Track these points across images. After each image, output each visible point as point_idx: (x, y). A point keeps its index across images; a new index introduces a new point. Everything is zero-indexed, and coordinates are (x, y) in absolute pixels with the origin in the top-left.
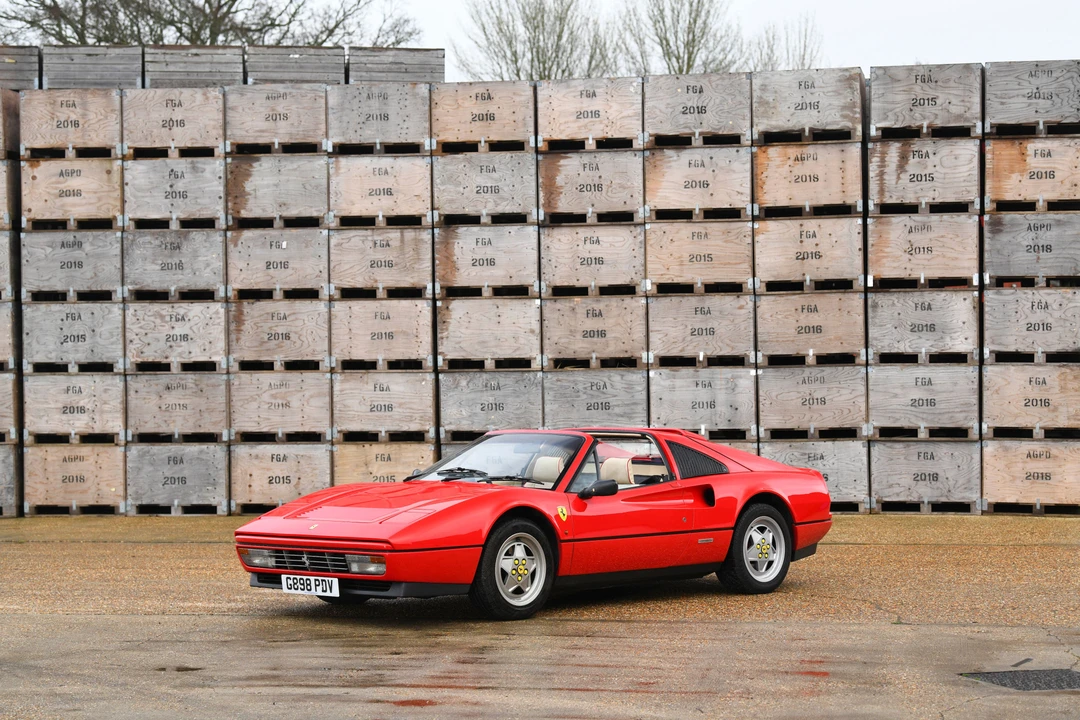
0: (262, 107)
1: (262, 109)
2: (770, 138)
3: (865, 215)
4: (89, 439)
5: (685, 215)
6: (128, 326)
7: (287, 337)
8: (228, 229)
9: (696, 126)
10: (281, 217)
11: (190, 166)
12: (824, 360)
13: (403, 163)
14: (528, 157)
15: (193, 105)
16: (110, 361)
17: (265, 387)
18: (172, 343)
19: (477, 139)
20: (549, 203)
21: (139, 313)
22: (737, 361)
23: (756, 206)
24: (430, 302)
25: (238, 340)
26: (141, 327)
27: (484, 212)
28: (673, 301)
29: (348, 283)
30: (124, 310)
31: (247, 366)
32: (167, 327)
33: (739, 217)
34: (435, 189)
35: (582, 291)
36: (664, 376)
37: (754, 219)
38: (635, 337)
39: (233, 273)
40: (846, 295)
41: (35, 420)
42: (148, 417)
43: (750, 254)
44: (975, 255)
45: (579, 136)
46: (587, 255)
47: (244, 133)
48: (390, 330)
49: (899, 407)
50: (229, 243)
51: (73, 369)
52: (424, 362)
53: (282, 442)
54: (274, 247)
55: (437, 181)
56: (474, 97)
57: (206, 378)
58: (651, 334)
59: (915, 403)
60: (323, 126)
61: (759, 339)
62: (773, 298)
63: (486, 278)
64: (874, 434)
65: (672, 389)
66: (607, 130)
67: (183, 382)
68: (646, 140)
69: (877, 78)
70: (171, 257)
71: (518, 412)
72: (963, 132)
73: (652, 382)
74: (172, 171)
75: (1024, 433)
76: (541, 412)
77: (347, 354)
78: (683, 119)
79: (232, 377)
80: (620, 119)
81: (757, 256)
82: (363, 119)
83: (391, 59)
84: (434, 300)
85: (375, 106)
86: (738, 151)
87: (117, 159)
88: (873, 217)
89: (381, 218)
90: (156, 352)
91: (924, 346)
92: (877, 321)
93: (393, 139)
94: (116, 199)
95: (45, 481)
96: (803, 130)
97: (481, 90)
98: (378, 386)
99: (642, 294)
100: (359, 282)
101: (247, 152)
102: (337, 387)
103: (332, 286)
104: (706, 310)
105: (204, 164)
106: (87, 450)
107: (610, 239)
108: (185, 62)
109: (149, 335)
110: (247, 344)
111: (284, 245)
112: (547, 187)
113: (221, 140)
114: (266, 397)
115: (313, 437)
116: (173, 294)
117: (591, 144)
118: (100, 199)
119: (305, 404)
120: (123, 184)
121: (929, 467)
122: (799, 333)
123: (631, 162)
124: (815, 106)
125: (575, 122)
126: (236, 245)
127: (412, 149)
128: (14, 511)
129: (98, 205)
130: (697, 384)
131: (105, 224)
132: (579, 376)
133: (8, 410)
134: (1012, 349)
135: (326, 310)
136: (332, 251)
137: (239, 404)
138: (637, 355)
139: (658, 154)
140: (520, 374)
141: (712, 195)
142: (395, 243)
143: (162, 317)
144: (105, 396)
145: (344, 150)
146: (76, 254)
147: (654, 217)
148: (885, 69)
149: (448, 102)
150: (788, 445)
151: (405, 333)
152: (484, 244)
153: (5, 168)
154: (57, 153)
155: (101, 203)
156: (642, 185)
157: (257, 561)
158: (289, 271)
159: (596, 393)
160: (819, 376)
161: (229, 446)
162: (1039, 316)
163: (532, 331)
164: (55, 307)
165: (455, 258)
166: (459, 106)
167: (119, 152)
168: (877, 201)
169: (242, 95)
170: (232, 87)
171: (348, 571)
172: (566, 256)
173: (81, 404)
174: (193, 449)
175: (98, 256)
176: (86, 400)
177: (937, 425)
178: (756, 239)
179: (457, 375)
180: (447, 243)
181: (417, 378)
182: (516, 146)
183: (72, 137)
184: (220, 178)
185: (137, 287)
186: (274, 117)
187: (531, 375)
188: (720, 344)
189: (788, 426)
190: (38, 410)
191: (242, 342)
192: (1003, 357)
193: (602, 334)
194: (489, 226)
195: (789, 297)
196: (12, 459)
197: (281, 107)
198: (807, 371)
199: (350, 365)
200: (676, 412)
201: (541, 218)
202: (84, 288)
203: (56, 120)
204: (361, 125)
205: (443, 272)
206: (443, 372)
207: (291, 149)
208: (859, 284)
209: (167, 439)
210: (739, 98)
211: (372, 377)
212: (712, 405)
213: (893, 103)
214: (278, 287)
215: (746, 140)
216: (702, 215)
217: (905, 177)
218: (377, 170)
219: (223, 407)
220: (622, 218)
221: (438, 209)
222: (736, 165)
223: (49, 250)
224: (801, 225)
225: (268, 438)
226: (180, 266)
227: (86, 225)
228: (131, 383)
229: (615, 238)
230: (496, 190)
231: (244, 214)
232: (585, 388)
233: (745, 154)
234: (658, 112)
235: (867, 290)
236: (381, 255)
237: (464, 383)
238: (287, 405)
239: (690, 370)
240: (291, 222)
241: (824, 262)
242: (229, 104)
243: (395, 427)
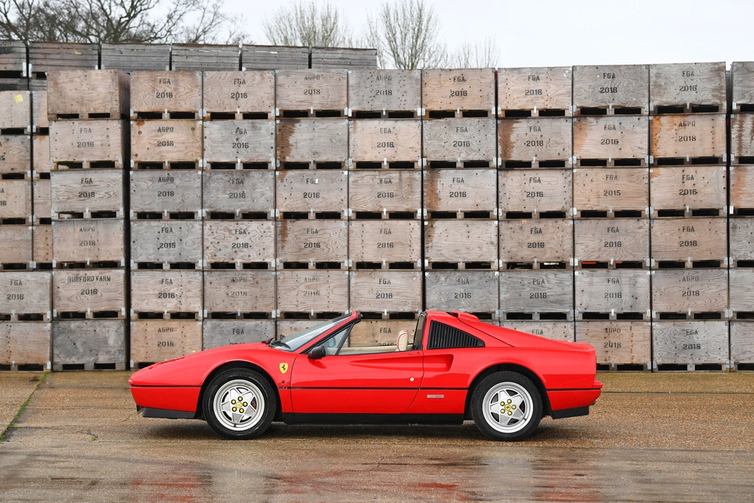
0: (302, 85)
1: (302, 86)
2: (662, 110)
3: (728, 164)
4: (176, 316)
5: (601, 163)
6: (205, 237)
7: (318, 245)
8: (277, 169)
9: (610, 102)
10: (314, 162)
11: (251, 125)
12: (698, 265)
13: (402, 125)
14: (491, 122)
15: (253, 83)
16: (193, 261)
17: (302, 280)
18: (237, 249)
19: (455, 109)
20: (505, 154)
21: (213, 228)
22: (637, 265)
23: (652, 157)
24: (420, 222)
25: (283, 247)
26: (214, 238)
27: (459, 159)
28: (592, 223)
29: (362, 209)
30: (203, 226)
31: (288, 266)
32: (233, 238)
33: (640, 165)
34: (424, 144)
35: (528, 216)
36: (585, 275)
37: (650, 166)
38: (565, 247)
39: (280, 201)
40: (715, 219)
41: (138, 302)
42: (219, 301)
43: (647, 191)
45: (527, 107)
46: (531, 190)
47: (289, 103)
48: (393, 241)
49: (751, 298)
50: (277, 180)
51: (166, 266)
52: (415, 264)
53: (313, 319)
54: (309, 183)
55: (426, 137)
56: (452, 79)
57: (261, 274)
58: (576, 246)
60: (345, 99)
61: (653, 250)
62: (662, 221)
63: (459, 206)
64: (733, 316)
65: (591, 284)
66: (546, 103)
67: (244, 277)
68: (574, 111)
69: (738, 69)
70: (236, 189)
71: (481, 299)
73: (576, 279)
74: (238, 128)
76: (497, 299)
77: (360, 258)
78: (600, 96)
79: (278, 273)
80: (557, 96)
81: (652, 192)
82: (374, 94)
83: (340, 56)
84: (423, 221)
85: (382, 85)
86: (639, 119)
87: (199, 120)
88: (734, 166)
89: (385, 163)
90: (225, 255)
92: (736, 238)
93: (395, 108)
94: (198, 148)
95: (146, 345)
96: (686, 105)
97: (458, 74)
98: (382, 281)
99: (570, 217)
100: (369, 207)
101: (291, 116)
102: (353, 281)
103: (350, 210)
104: (615, 229)
105: (261, 124)
106: (175, 324)
107: (547, 179)
108: (199, 56)
109: (221, 244)
110: (289, 250)
111: (317, 181)
112: (503, 143)
113: (273, 107)
114: (302, 288)
116: (237, 214)
117: (535, 113)
118: (186, 148)
119: (330, 292)
120: (203, 138)
122: (681, 246)
123: (564, 126)
124: (694, 88)
125: (524, 97)
126: (282, 181)
127: (409, 115)
128: (123, 366)
129: (185, 152)
130: (609, 281)
131: (191, 166)
132: (525, 275)
133: (120, 295)
135: (346, 227)
136: (350, 186)
137: (284, 292)
138: (566, 260)
139: (583, 120)
140: (482, 272)
141: (620, 149)
142: (395, 181)
143: (230, 231)
144: (189, 286)
145: (359, 115)
146: (169, 186)
147: (579, 164)
148: (743, 63)
149: (433, 83)
150: (672, 323)
151: (402, 244)
152: (458, 182)
153: (120, 126)
154: (156, 116)
155: (187, 151)
156: (571, 142)
158: (320, 200)
159: (537, 287)
160: (695, 276)
161: (276, 322)
163: (492, 243)
164: (154, 223)
165: (438, 191)
166: (442, 86)
167: (200, 115)
168: (737, 155)
169: (288, 76)
170: (280, 71)
172: (517, 191)
173: (171, 291)
174: (251, 323)
175: (185, 188)
176: (176, 289)
178: (652, 180)
179: (438, 274)
180: (432, 181)
181: (410, 275)
182: (482, 114)
183: (167, 104)
184: (272, 134)
185: (212, 210)
186: (310, 92)
187: (491, 273)
188: (625, 253)
189: (673, 310)
190: (141, 295)
191: (286, 249)
193: (542, 245)
194: (463, 169)
195: (674, 221)
196: (122, 329)
197: (315, 85)
198: (686, 272)
199: (361, 266)
200: (593, 300)
201: (500, 164)
202: (175, 210)
203: (156, 92)
204: (373, 98)
205: (429, 201)
206: (428, 271)
207: (321, 114)
208: (724, 212)
209: (232, 316)
210: (640, 82)
211: (378, 274)
213: (748, 87)
214: (312, 210)
215: (645, 111)
216: (613, 163)
218: (383, 130)
219: (273, 294)
220: (558, 164)
221: (426, 157)
222: (638, 129)
223: (150, 183)
224: (683, 171)
225: (303, 316)
226: (243, 195)
227: (176, 166)
228: (207, 277)
229: (552, 181)
230: (467, 144)
231: (288, 159)
232: (529, 283)
233: (644, 121)
234: (582, 91)
235: (729, 216)
236: (385, 189)
237: (443, 279)
238: (317, 293)
239: (603, 271)
240: (322, 166)
241: (699, 197)
242: (279, 82)
243: (394, 310)
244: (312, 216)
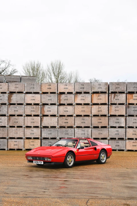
0: (14, 86)
2: (94, 93)
3: (108, 105)
5: (81, 104)
7: (17, 122)
8: (8, 105)
9: (82, 91)
11: (2, 95)
12: (102, 127)
13: (37, 95)
14: (56, 95)
15: (3, 85)
17: (14, 130)
19: (48, 92)
20: (59, 102)
22: (89, 127)
23: (92, 103)
25: (9, 123)
27: (49, 103)
28: (79, 118)
29: (27, 114)
31: (11, 127)
33: (89, 105)
35: (64, 116)
36: (77, 129)
37: (91, 105)
38: (73, 123)
39: (9, 112)
40: (105, 117)
44: (125, 112)
45: (64, 92)
46: (65, 110)
47: (11, 90)
48: (34, 121)
49: (113, 135)
52: (39, 126)
53: (16, 139)
55: (42, 98)
57: (4, 129)
58: (75, 123)
59: (116, 134)
60: (24, 89)
61: (92, 124)
62: (94, 117)
63: (49, 113)
64: (110, 139)
65: (78, 131)
66: (69, 91)
68: (75, 93)
69: (110, 84)
71: (54, 135)
72: (123, 93)
73: (75, 130)
75: (132, 139)
76: (57, 135)
77: (27, 125)
78: (80, 89)
79: (8, 128)
80: (71, 89)
81: (92, 111)
84: (41, 117)
85: (32, 86)
88: (110, 105)
89: (33, 104)
91: (117, 125)
92: (110, 121)
93: (35, 91)
96: (99, 92)
97: (49, 84)
99: (74, 116)
100: (29, 114)
101: (12, 93)
102: (25, 130)
103: (25, 114)
104: (84, 119)
105: (5, 95)
110: (11, 123)
111: (17, 108)
112: (59, 99)
113: (8, 91)
114: (14, 132)
115: (21, 138)
117: (66, 93)
119: (20, 133)
121: (118, 144)
122: (98, 123)
123: (72, 96)
124: (101, 88)
125: (64, 89)
126: (9, 108)
127: (38, 93)
130: (82, 131)
132: (64, 129)
134: (131, 126)
135: (24, 118)
136: (25, 109)
137: (9, 133)
138: (73, 126)
139: (77, 95)
140: (54, 129)
141: (85, 101)
142: (35, 108)
145: (27, 93)
147: (76, 104)
148: (112, 83)
149: (44, 86)
151: (36, 122)
152: (49, 108)
156: (74, 99)
157: (29, 158)
158: (18, 112)
159: (66, 132)
160: (101, 130)
161: (8, 139)
162: (135, 121)
163: (56, 122)
165: (44, 110)
168: (110, 103)
169: (11, 84)
170: (9, 83)
171: (45, 160)
172: (62, 110)
174: (2, 140)
177: (119, 138)
178: (92, 108)
180: (43, 108)
181: (38, 129)
182: (55, 93)
184: (7, 97)
186: (16, 88)
187: (56, 129)
188: (86, 124)
189: (96, 137)
192: (129, 127)
193: (67, 123)
194: (50, 105)
195: (97, 117)
197: (17, 86)
198: (99, 129)
199: (27, 127)
200: (79, 135)
201: (58, 104)
204: (30, 89)
205: (42, 112)
206: (42, 128)
207: (19, 93)
208: (107, 116)
210: (89, 86)
211: (31, 129)
212: (85, 134)
213: (113, 88)
215: (90, 93)
216: (83, 104)
217: (115, 99)
218: (32, 96)
219: (7, 133)
220: (71, 104)
221: (42, 102)
222: (89, 97)
224: (99, 106)
225: (14, 138)
229: (70, 108)
230: (51, 100)
231: (11, 103)
233: (90, 95)
234: (77, 88)
235: (109, 116)
236: (32, 110)
237: (45, 130)
238: (17, 133)
239: (81, 128)
240: (18, 104)
241: (102, 112)
242: (9, 85)
243: (34, 137)
244: (16, 115)
